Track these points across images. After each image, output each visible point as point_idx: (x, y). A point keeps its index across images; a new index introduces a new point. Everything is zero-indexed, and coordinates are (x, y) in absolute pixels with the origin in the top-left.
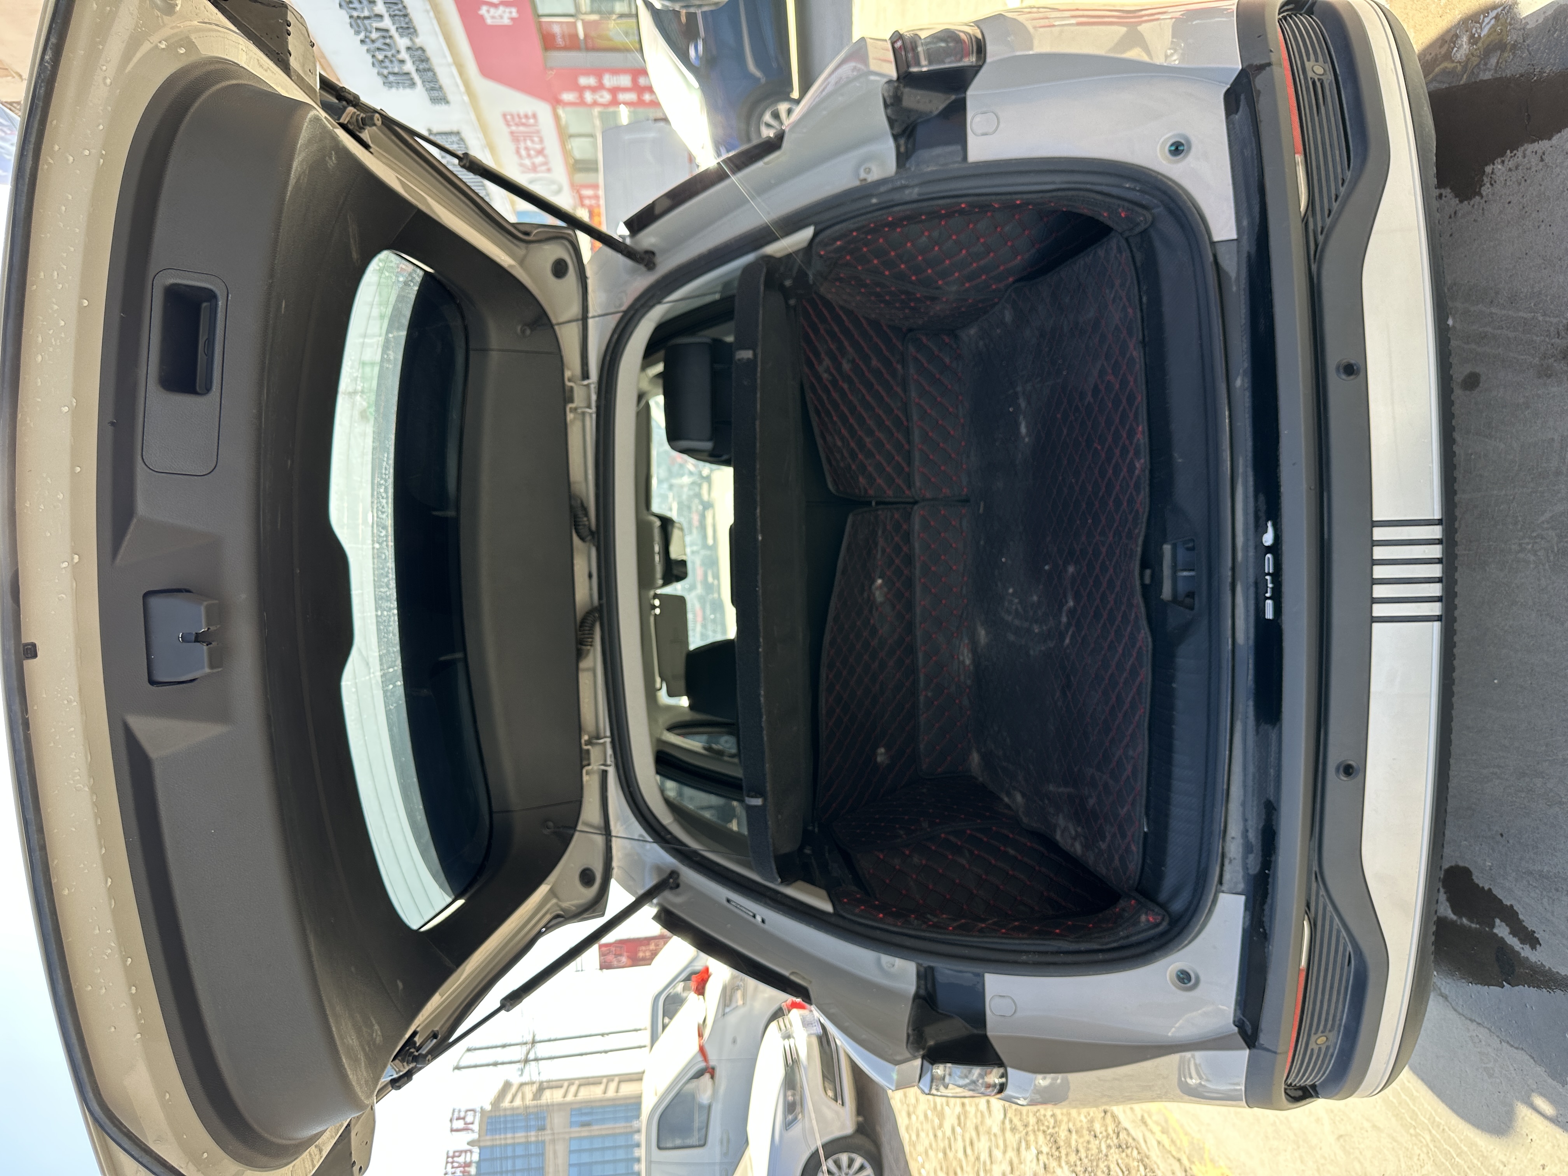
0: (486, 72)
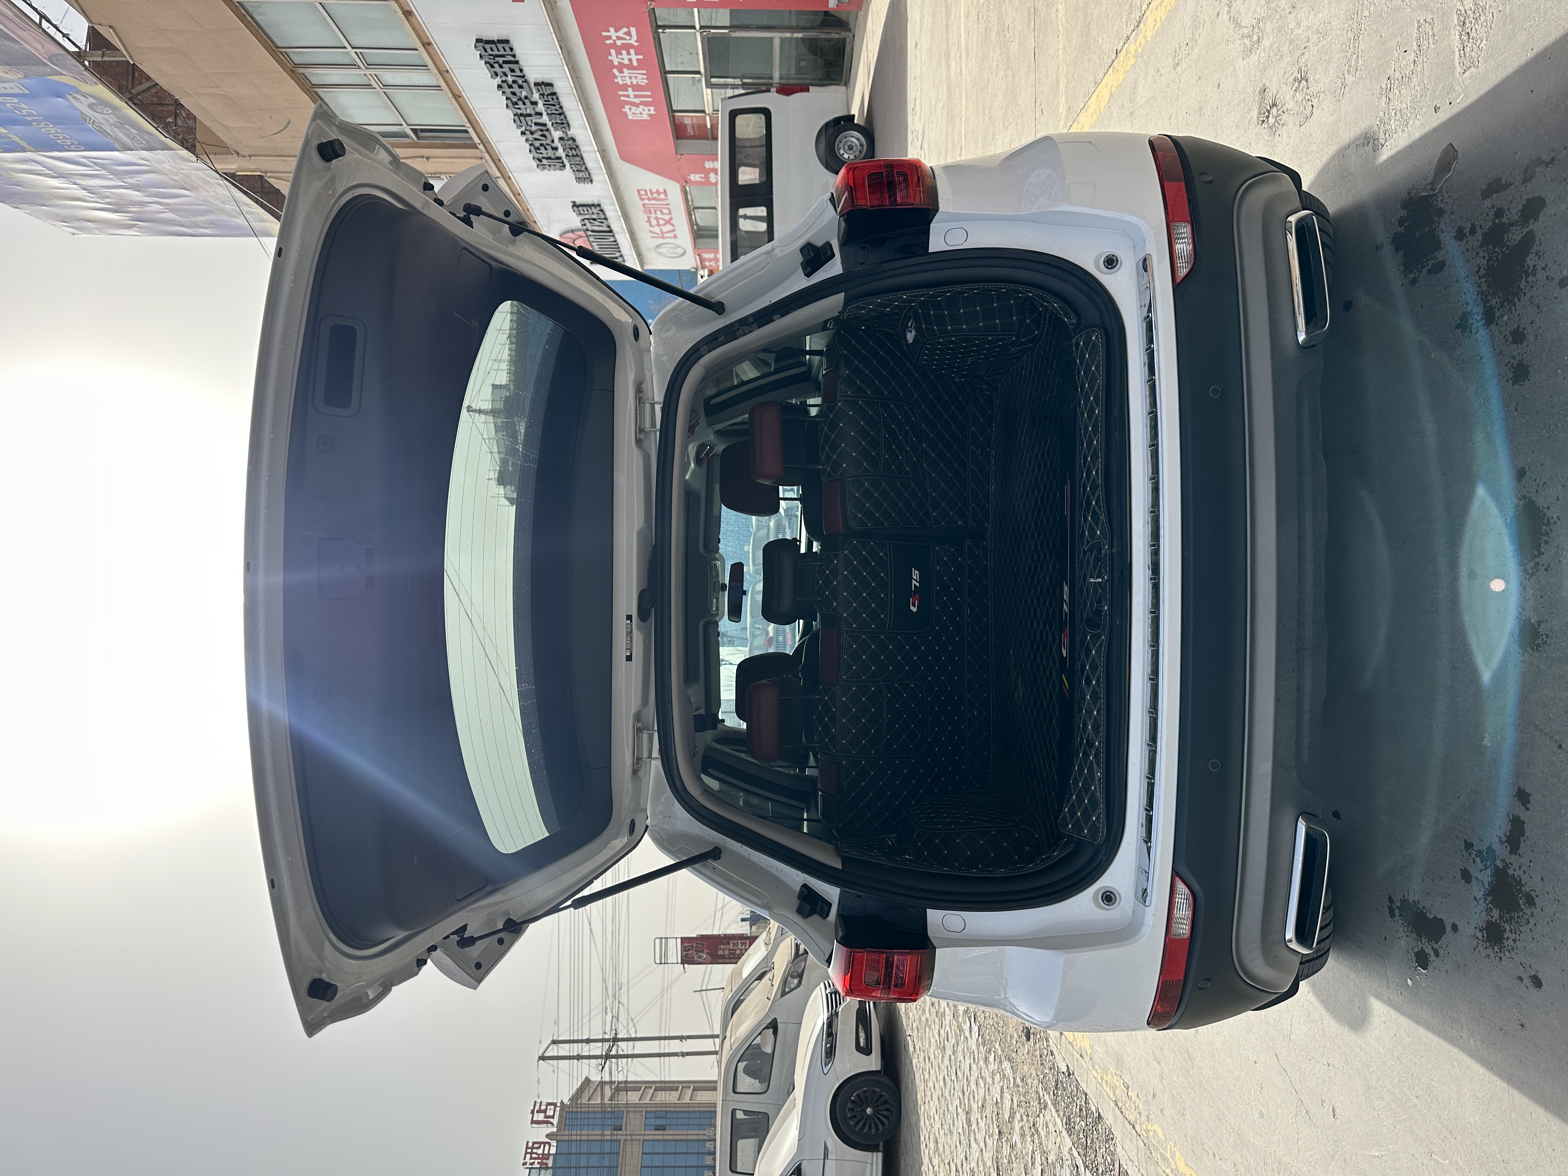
0: (624, 157)
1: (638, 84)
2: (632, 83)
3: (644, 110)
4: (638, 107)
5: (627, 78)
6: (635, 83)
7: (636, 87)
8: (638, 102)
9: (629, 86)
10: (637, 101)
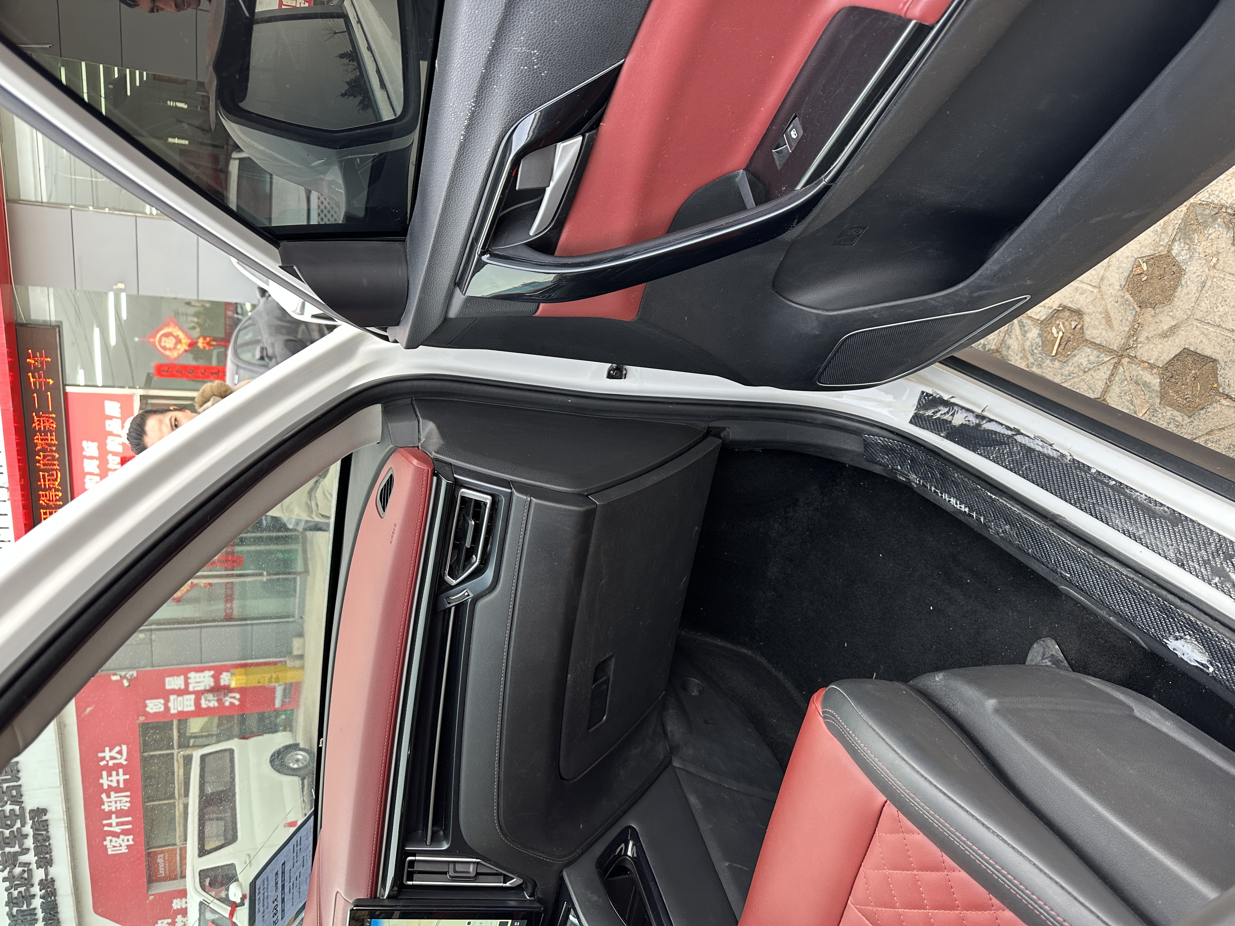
1: (121, 810)
2: (116, 808)
3: (123, 840)
4: (118, 837)
5: (113, 803)
6: (118, 808)
7: (120, 813)
8: (119, 831)
9: (113, 813)
10: (118, 829)
